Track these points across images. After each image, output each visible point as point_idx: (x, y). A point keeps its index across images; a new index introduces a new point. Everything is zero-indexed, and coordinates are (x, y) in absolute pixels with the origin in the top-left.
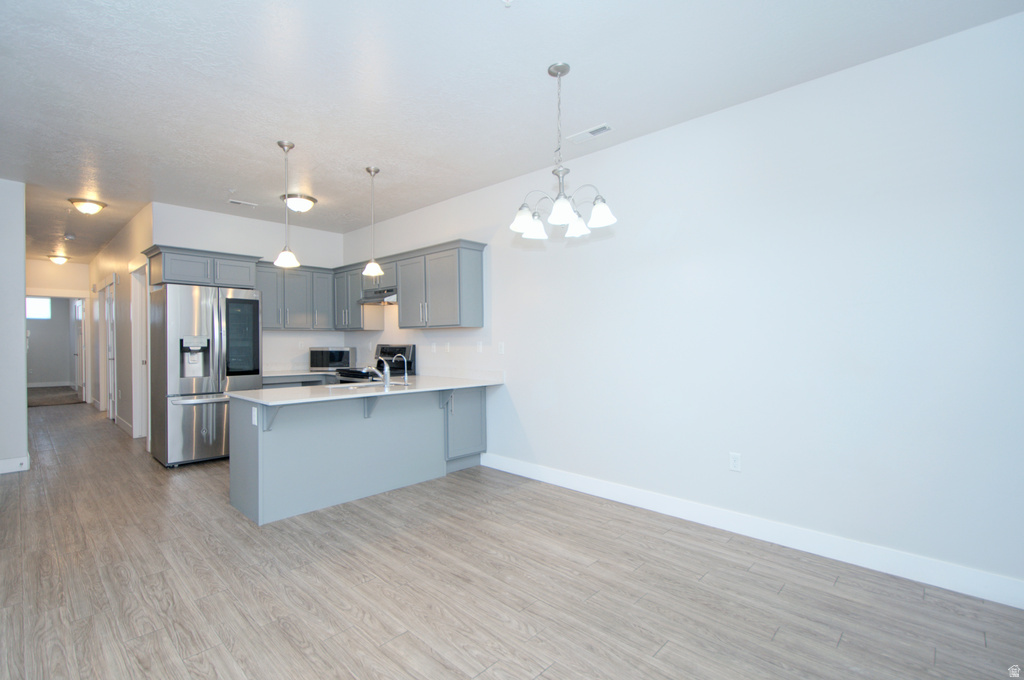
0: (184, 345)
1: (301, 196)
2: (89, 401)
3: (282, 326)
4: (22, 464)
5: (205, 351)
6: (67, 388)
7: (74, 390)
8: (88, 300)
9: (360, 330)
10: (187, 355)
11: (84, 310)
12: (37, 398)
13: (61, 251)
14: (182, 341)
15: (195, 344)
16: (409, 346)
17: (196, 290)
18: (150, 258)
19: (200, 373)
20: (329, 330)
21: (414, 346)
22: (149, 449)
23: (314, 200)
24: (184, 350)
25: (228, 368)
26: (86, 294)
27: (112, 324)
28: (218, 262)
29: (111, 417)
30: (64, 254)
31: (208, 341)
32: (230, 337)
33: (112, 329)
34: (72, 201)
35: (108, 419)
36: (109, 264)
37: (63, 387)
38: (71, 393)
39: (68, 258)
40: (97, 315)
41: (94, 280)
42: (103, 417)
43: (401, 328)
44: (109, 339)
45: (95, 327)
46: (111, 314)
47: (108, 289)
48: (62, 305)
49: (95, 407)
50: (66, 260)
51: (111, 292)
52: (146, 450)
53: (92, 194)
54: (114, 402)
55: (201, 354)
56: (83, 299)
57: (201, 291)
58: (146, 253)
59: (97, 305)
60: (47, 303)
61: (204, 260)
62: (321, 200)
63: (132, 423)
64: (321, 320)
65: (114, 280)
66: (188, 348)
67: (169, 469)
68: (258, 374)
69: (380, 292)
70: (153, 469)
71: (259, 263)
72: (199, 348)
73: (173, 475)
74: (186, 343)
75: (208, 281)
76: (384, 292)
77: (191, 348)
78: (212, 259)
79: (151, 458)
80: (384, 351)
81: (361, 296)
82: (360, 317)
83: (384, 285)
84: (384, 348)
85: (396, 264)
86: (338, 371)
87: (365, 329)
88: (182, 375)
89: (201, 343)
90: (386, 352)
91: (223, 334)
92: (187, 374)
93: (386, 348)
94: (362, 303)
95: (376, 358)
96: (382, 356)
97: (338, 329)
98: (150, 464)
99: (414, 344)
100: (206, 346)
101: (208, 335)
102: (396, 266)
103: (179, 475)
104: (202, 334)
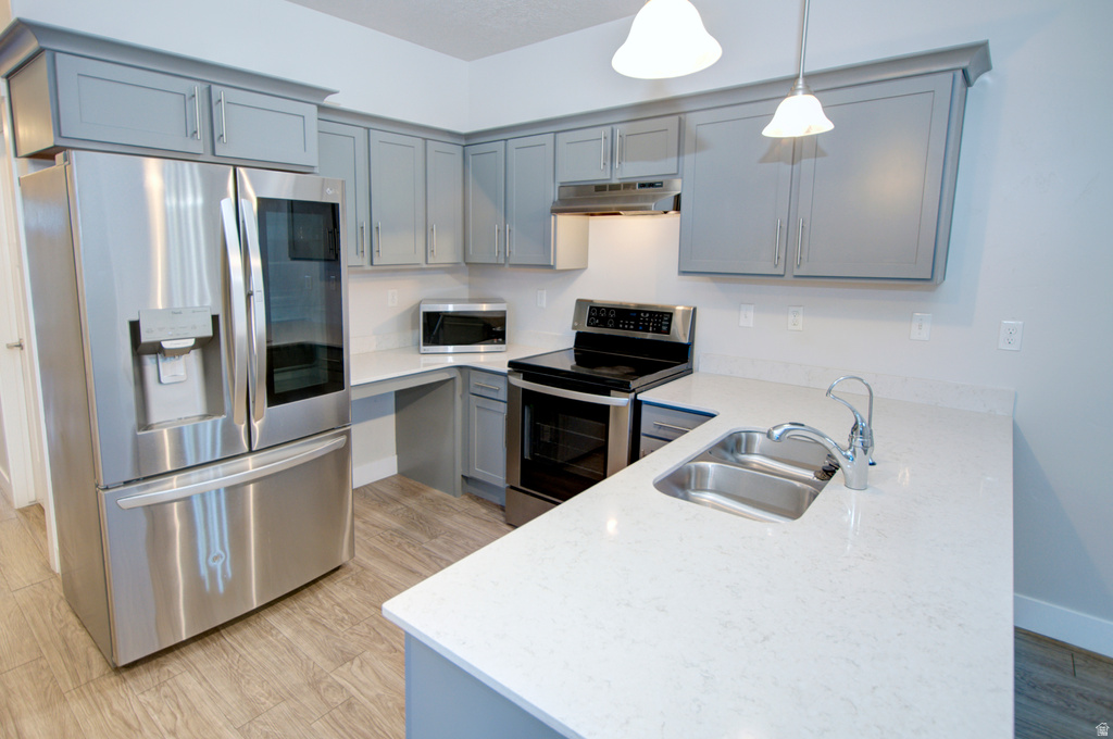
0: (145, 338)
3: (365, 262)
5: (207, 347)
9: (548, 268)
14: (135, 327)
15: (178, 332)
16: (681, 310)
17: (153, 171)
18: (8, 77)
19: (196, 407)
20: (454, 267)
21: (695, 309)
22: (57, 566)
24: (141, 349)
28: (222, 93)
31: (215, 319)
43: (683, 273)
57: (164, 173)
64: (445, 249)
66: (159, 344)
67: (125, 674)
68: (341, 387)
69: (614, 187)
70: (75, 675)
71: (322, 108)
72: (191, 342)
73: (140, 714)
74: (149, 331)
75: (198, 146)
76: (627, 186)
77: (166, 345)
78: (205, 86)
79: (64, 606)
80: (599, 314)
81: (552, 194)
82: (546, 241)
83: (632, 170)
84: (599, 309)
85: (680, 119)
86: (516, 366)
87: (559, 266)
88: (144, 422)
89: (194, 327)
90: (607, 318)
91: (249, 296)
92: (156, 416)
93: (608, 309)
94: (556, 211)
95: (574, 328)
96: (596, 326)
97: (471, 266)
98: (65, 640)
99: (695, 305)
100: (209, 332)
101: (212, 304)
102: (681, 126)
103: (159, 712)
104: (197, 304)
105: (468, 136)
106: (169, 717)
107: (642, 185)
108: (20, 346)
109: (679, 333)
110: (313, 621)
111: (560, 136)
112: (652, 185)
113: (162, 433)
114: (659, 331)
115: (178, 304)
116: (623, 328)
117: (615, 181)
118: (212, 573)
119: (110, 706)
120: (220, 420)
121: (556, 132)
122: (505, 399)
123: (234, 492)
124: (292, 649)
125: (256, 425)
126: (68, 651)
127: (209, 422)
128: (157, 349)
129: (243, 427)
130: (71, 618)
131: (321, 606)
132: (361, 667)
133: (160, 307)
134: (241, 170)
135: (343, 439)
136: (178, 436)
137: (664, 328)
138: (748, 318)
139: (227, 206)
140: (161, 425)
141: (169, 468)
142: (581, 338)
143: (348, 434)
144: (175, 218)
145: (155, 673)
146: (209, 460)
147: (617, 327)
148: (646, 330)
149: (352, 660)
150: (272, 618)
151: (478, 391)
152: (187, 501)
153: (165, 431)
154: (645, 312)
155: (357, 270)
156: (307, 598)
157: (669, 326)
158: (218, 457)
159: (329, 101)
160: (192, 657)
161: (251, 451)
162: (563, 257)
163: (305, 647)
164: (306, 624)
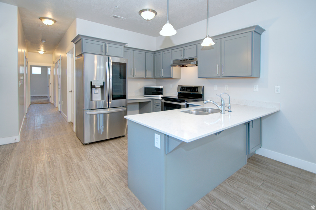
0: (93, 85)
1: (150, 10)
2: (52, 103)
3: (132, 76)
4: (16, 139)
5: (102, 87)
6: (46, 97)
7: (48, 98)
8: (52, 67)
9: (171, 78)
10: (93, 89)
11: (50, 71)
12: (34, 101)
13: (42, 49)
14: (91, 82)
15: (98, 84)
16: (200, 87)
18: (75, 44)
19: (100, 98)
20: (152, 78)
21: (203, 87)
23: (156, 13)
24: (92, 87)
25: (113, 95)
26: (51, 65)
27: (60, 75)
28: (107, 45)
29: (59, 111)
30: (43, 50)
31: (104, 82)
32: (114, 81)
33: (60, 77)
34: (41, 19)
35: (58, 111)
36: (59, 54)
37: (45, 96)
38: (47, 99)
39: (45, 52)
40: (55, 73)
41: (54, 60)
42: (57, 110)
43: (199, 77)
44: (59, 81)
45: (54, 77)
46: (59, 72)
47: (58, 62)
48: (44, 69)
49: (54, 105)
50: (44, 52)
51: (59, 64)
52: (73, 131)
53: (49, 15)
54: (60, 105)
55: (100, 89)
56: (50, 67)
58: (73, 41)
59: (55, 70)
60: (40, 68)
61: (101, 44)
62: (158, 13)
63: (67, 116)
64: (150, 74)
65: (60, 58)
66: (95, 86)
67: (85, 146)
68: (126, 98)
69: (184, 60)
70: (77, 145)
71: (124, 47)
72: (100, 86)
73: (87, 151)
74: (94, 83)
75: (103, 54)
76: (187, 60)
77: (96, 86)
78: (105, 44)
79: (76, 136)
80: (183, 88)
81: (172, 62)
82: (170, 73)
83: (187, 56)
84: (183, 87)
85: (197, 46)
86: (163, 98)
87: (173, 78)
88: (91, 99)
89: (100, 84)
90: (184, 89)
91: (110, 79)
92: (94, 99)
93: (184, 87)
94: (172, 66)
95: (177, 91)
96: (182, 91)
97: (156, 78)
98: (76, 140)
99: (203, 86)
100: (103, 85)
101: (104, 80)
102: (197, 47)
103: (91, 151)
104: (101, 79)
105: (155, 52)
106: (92, 152)
107: (190, 59)
108: (71, 92)
109: (200, 92)
110: (118, 143)
111: (173, 50)
112: (191, 59)
113: (93, 102)
114: (195, 91)
115: (98, 79)
116: (188, 91)
117: (184, 59)
118: (100, 130)
119: (83, 149)
120: (103, 101)
121: (172, 50)
122: (160, 105)
123: (105, 114)
124: (114, 146)
125: (110, 103)
126: (76, 142)
127: (102, 101)
128: (94, 87)
129: (108, 103)
130: (77, 138)
131: (120, 141)
132: (126, 150)
133: (95, 79)
134: (110, 57)
135: (126, 109)
136: (96, 102)
137: (197, 91)
138: (216, 88)
139: (107, 63)
140: (94, 100)
141: (94, 108)
142: (179, 93)
143: (127, 108)
144: (99, 71)
145: (90, 146)
146: (101, 108)
147: (186, 91)
148: (193, 91)
149: (125, 149)
150: (111, 142)
151: (155, 104)
152: (96, 114)
153: (94, 101)
154: (192, 87)
155: (130, 78)
156: (117, 140)
157: (198, 90)
158: (103, 108)
159: (126, 45)
160: (96, 145)
161: (108, 108)
162: (174, 75)
163: (116, 146)
164: (117, 143)
